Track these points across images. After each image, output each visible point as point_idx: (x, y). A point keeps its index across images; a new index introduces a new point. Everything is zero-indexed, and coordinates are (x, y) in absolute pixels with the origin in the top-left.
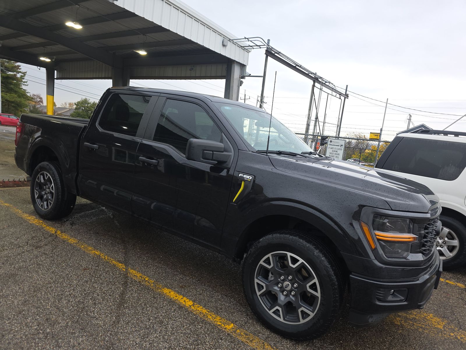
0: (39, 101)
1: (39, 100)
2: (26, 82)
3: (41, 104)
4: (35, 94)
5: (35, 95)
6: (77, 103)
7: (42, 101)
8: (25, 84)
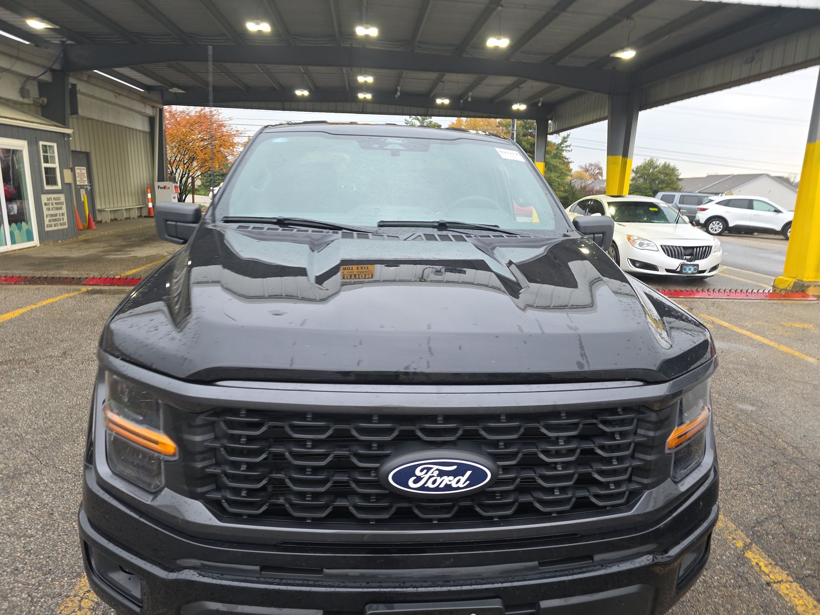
0: (598, 173)
1: (597, 171)
2: (569, 146)
3: (600, 177)
4: (593, 163)
5: (591, 165)
6: (637, 169)
7: (602, 172)
8: (568, 149)
